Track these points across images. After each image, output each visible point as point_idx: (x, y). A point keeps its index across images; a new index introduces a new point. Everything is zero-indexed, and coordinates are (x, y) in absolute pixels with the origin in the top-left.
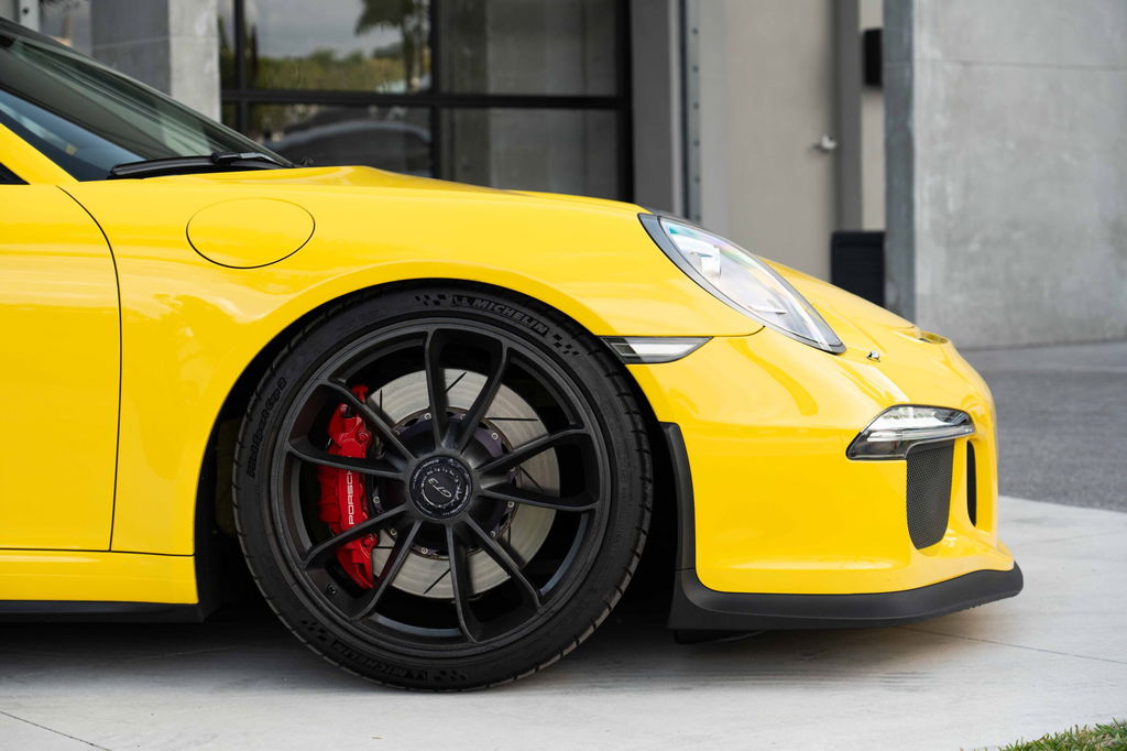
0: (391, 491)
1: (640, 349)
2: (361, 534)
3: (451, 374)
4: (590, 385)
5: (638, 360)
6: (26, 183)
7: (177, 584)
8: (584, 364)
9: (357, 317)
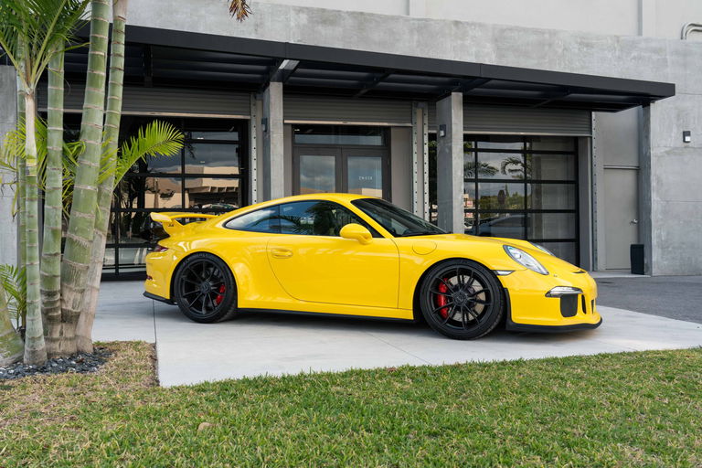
0: (451, 299)
1: (499, 273)
2: (445, 307)
3: (465, 277)
4: (489, 279)
5: (499, 275)
6: (383, 237)
7: (410, 315)
8: (488, 275)
9: (443, 266)
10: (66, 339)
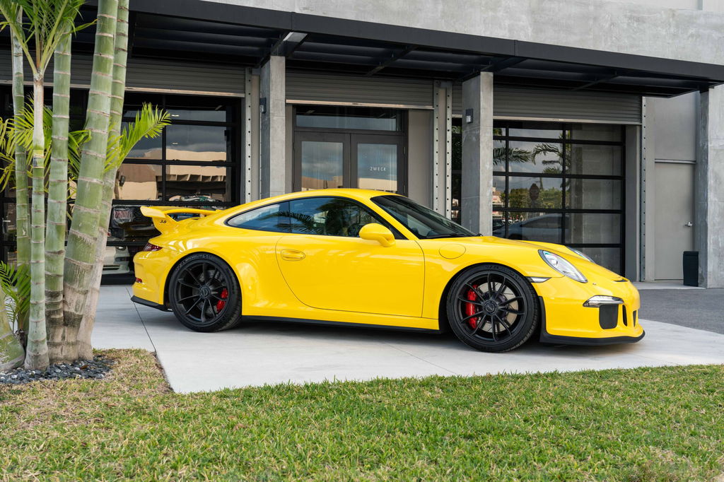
0: (480, 308)
1: (534, 279)
2: (474, 317)
3: (496, 283)
4: (523, 287)
5: (534, 282)
6: (406, 239)
7: (434, 325)
8: (522, 282)
9: (473, 270)
10: (68, 344)
